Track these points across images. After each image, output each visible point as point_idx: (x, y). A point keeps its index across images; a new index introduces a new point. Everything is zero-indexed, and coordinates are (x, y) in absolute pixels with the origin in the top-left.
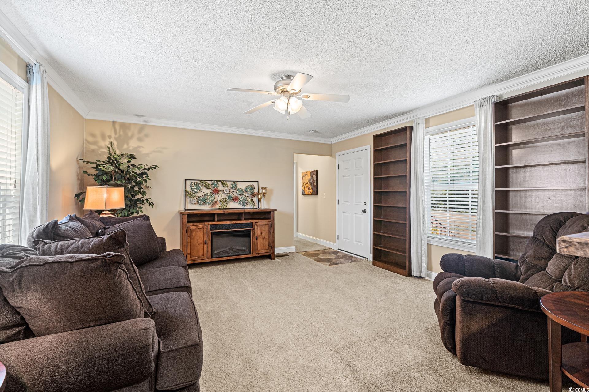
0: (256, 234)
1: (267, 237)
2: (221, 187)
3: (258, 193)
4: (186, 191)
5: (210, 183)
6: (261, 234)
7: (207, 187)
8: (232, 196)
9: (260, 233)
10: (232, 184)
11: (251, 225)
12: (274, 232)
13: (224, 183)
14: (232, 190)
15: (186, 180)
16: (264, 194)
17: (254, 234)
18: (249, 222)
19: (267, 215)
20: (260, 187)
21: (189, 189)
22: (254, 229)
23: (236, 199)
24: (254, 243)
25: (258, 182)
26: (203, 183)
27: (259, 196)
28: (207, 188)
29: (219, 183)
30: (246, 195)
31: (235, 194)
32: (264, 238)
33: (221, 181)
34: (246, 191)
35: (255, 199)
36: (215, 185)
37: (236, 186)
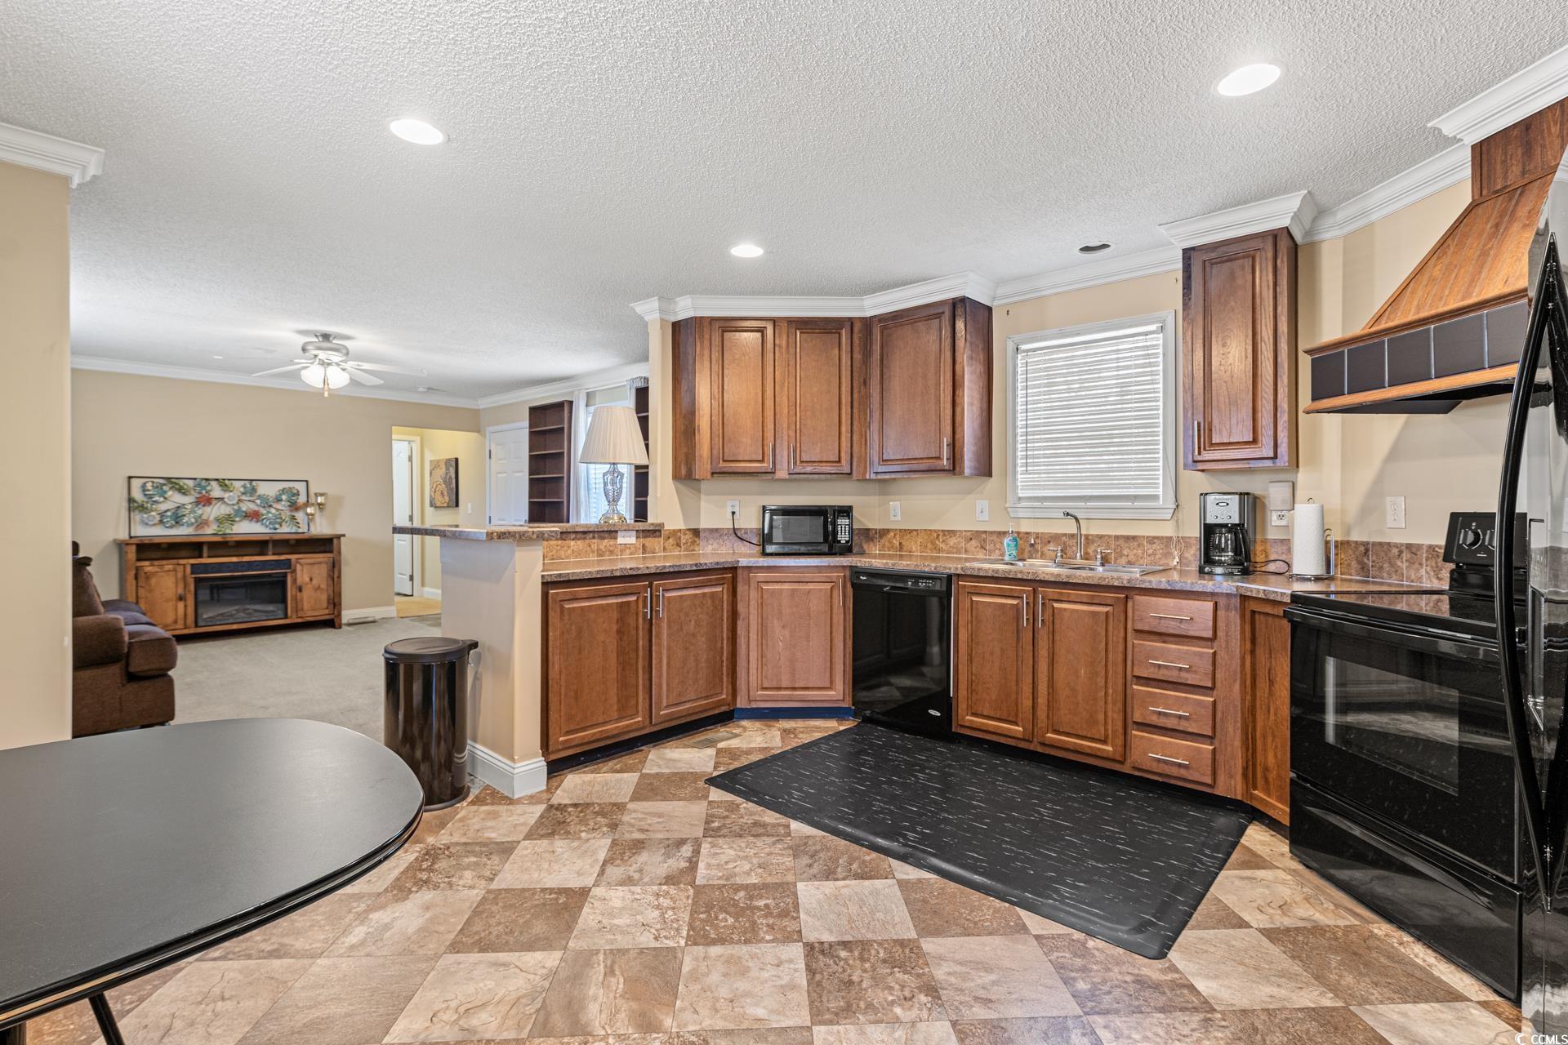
0: (299, 582)
1: (323, 586)
2: (216, 491)
3: (307, 504)
4: (131, 500)
5: (191, 483)
6: (311, 580)
7: (182, 490)
8: (244, 509)
9: (307, 579)
10: (244, 486)
11: (287, 564)
12: (339, 577)
13: (223, 484)
14: (244, 497)
15: (130, 478)
16: (319, 504)
17: (295, 581)
18: (283, 557)
19: (325, 545)
20: (313, 491)
21: (137, 495)
22: (294, 571)
23: (254, 516)
24: (295, 598)
25: (307, 481)
26: (174, 483)
27: (309, 510)
28: (184, 494)
29: (214, 484)
30: (279, 506)
31: (252, 507)
32: (318, 588)
33: (217, 480)
34: (279, 500)
35: (300, 516)
36: (204, 488)
37: (254, 490)
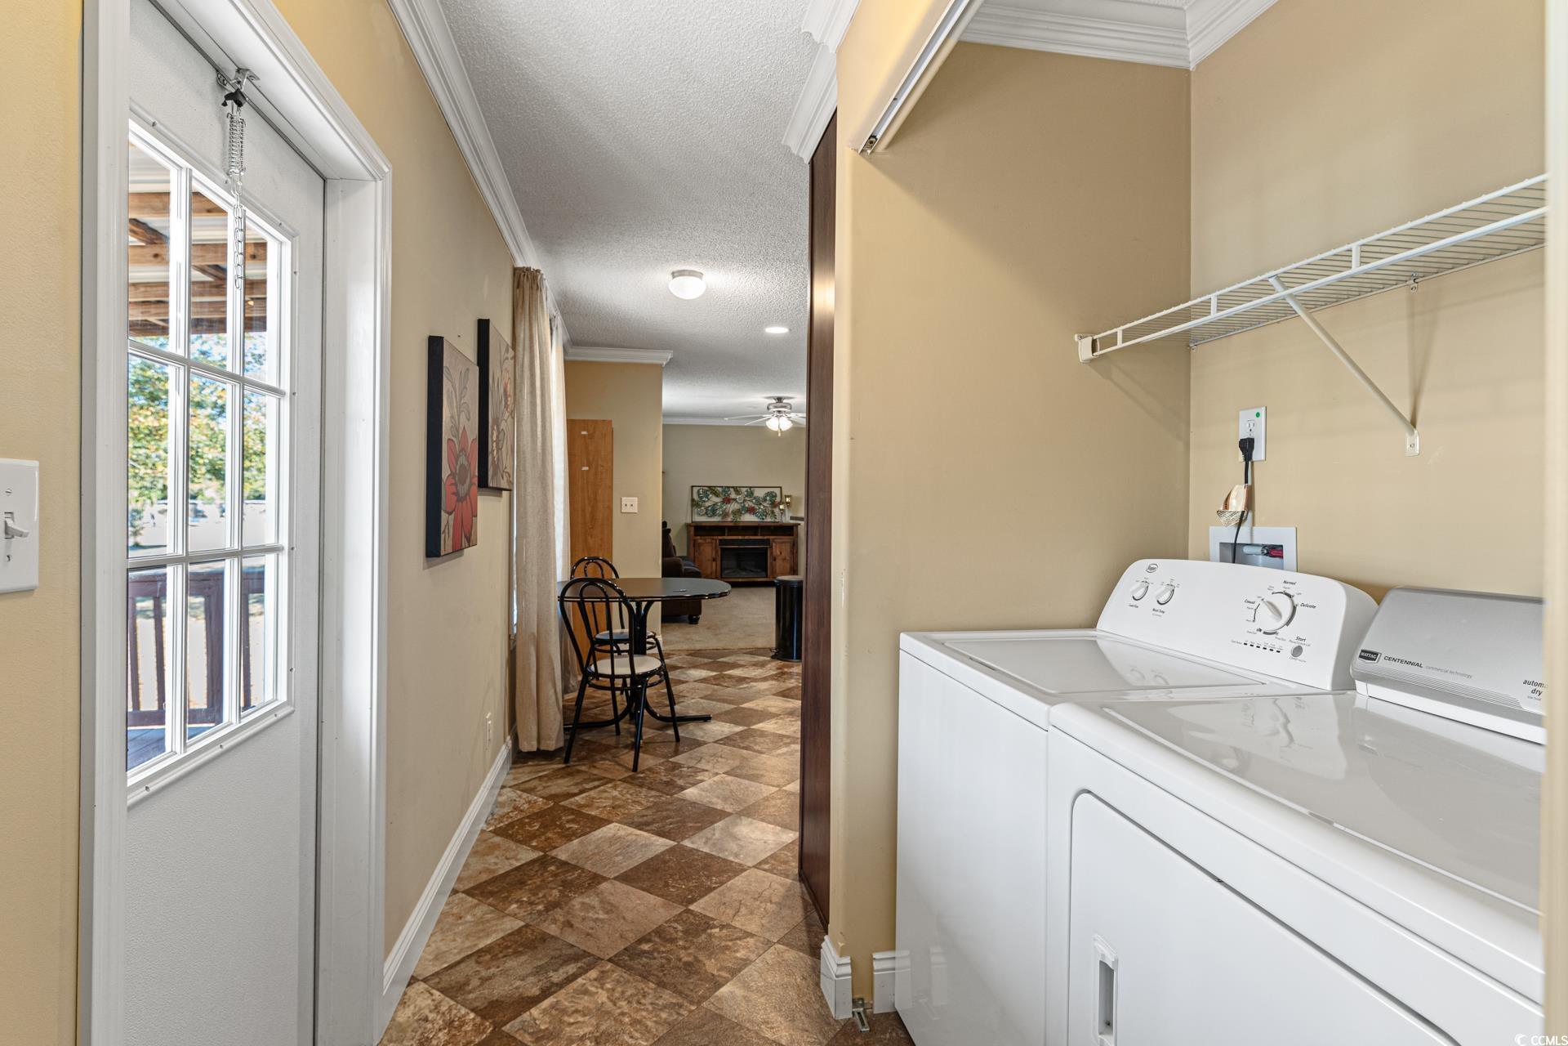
0: (774, 554)
1: (788, 558)
2: (733, 496)
3: (781, 503)
4: (693, 500)
5: (720, 489)
6: (781, 553)
7: (716, 494)
8: (747, 506)
9: (779, 553)
10: (747, 491)
11: (767, 542)
12: (797, 552)
13: (737, 490)
14: (747, 498)
15: (692, 487)
16: (787, 503)
17: (772, 553)
18: (766, 538)
19: (789, 530)
20: (784, 493)
21: (696, 497)
22: (772, 547)
23: (751, 510)
24: (771, 564)
25: (781, 487)
26: (712, 490)
27: (781, 507)
28: (717, 496)
29: (732, 490)
30: (765, 504)
31: (750, 504)
32: (784, 559)
33: (732, 487)
34: (765, 500)
35: (776, 510)
36: (726, 492)
37: (752, 493)
